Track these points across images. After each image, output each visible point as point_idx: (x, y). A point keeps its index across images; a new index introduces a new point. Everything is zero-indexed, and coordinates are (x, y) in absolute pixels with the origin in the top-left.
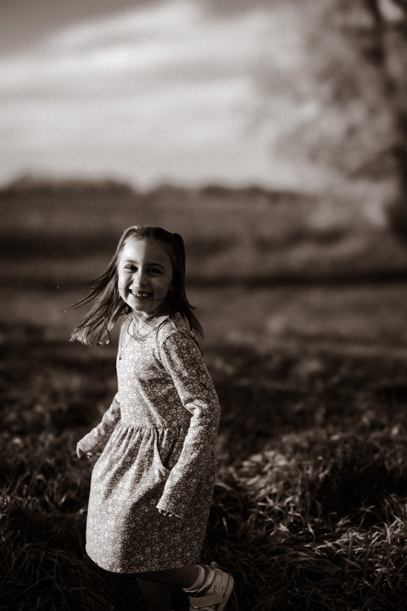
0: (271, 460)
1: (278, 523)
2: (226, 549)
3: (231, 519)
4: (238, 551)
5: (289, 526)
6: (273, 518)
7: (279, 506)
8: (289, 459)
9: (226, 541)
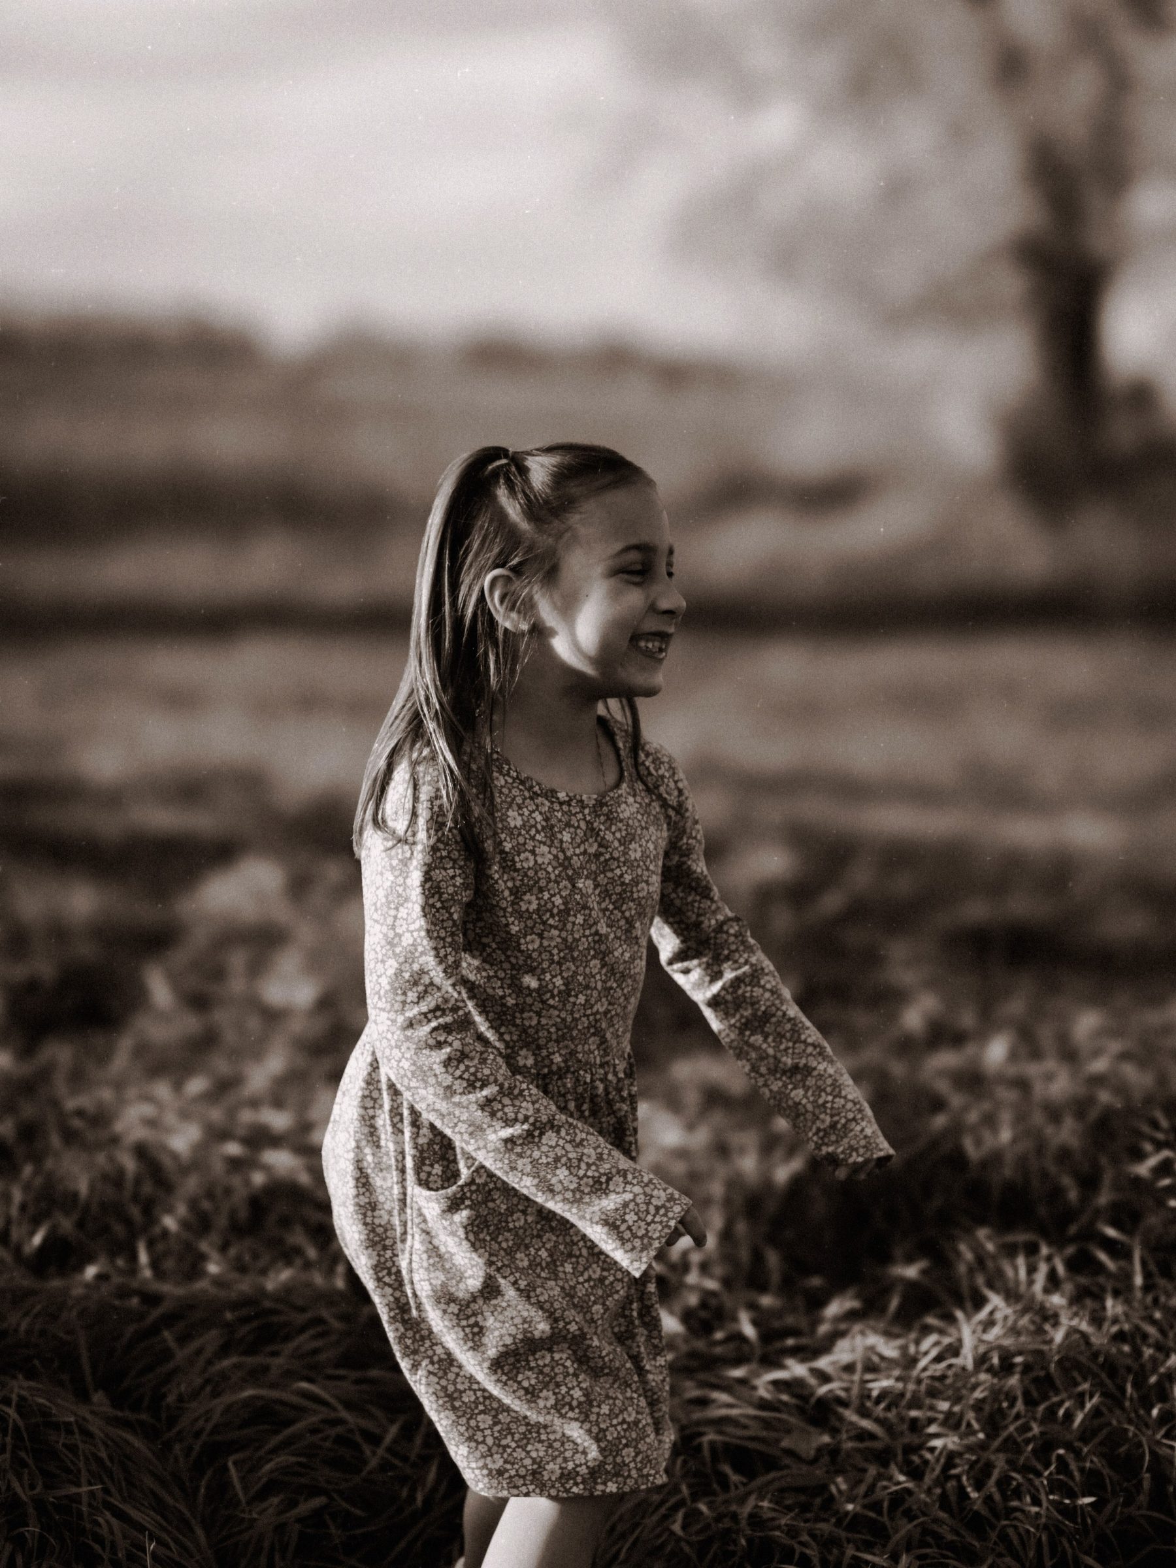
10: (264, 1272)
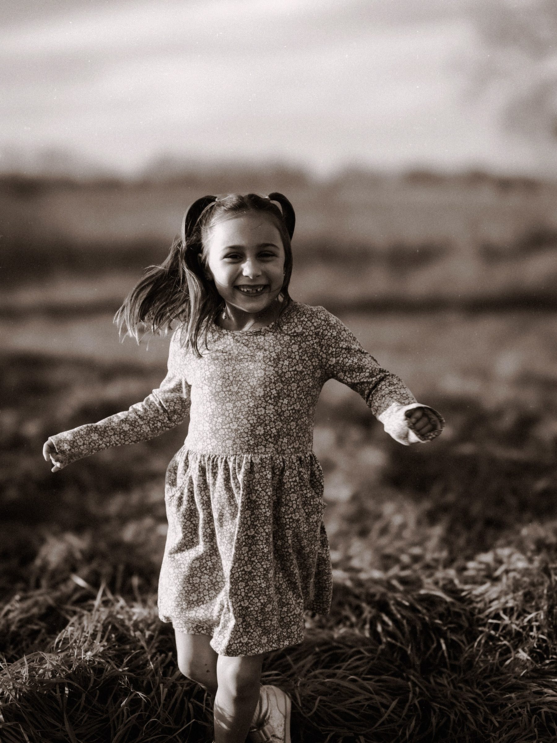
0: (505, 560)
1: (516, 647)
2: (445, 682)
3: (452, 640)
4: (460, 685)
5: (531, 652)
6: (509, 641)
7: (517, 625)
8: (531, 560)
9: (445, 670)
10: (331, 628)
